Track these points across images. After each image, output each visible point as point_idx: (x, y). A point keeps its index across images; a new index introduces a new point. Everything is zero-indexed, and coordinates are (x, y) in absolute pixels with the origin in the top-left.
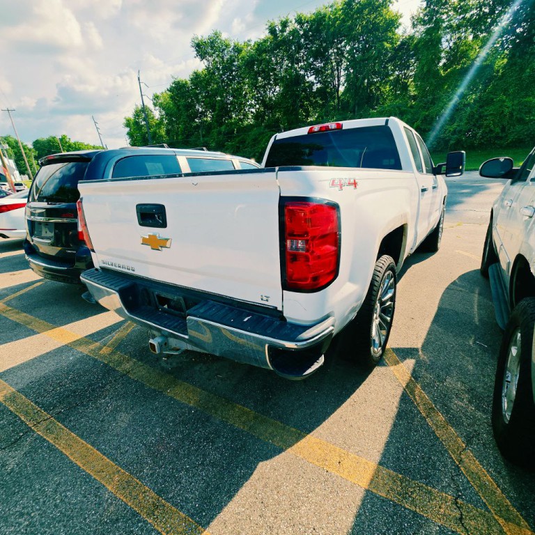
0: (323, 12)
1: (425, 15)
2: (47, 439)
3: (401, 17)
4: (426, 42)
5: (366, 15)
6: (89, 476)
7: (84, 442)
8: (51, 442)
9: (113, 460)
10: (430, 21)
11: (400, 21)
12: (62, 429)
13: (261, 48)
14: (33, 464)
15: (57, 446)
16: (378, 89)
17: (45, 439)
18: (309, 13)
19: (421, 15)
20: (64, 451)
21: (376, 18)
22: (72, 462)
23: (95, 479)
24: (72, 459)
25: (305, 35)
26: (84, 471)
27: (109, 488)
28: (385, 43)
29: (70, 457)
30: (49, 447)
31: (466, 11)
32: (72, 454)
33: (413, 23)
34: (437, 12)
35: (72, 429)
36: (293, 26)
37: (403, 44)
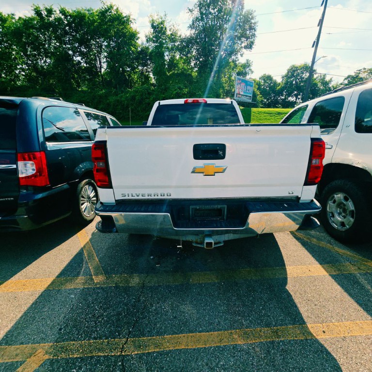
0: (82, 12)
1: (153, 37)
3: (139, 33)
4: (156, 53)
5: (116, 25)
10: (157, 42)
11: (138, 35)
13: (27, 23)
16: (129, 76)
18: (70, 9)
19: (151, 37)
21: (123, 29)
25: (69, 24)
28: (132, 47)
31: (174, 41)
33: (147, 40)
34: (160, 38)
36: (57, 14)
37: (142, 50)
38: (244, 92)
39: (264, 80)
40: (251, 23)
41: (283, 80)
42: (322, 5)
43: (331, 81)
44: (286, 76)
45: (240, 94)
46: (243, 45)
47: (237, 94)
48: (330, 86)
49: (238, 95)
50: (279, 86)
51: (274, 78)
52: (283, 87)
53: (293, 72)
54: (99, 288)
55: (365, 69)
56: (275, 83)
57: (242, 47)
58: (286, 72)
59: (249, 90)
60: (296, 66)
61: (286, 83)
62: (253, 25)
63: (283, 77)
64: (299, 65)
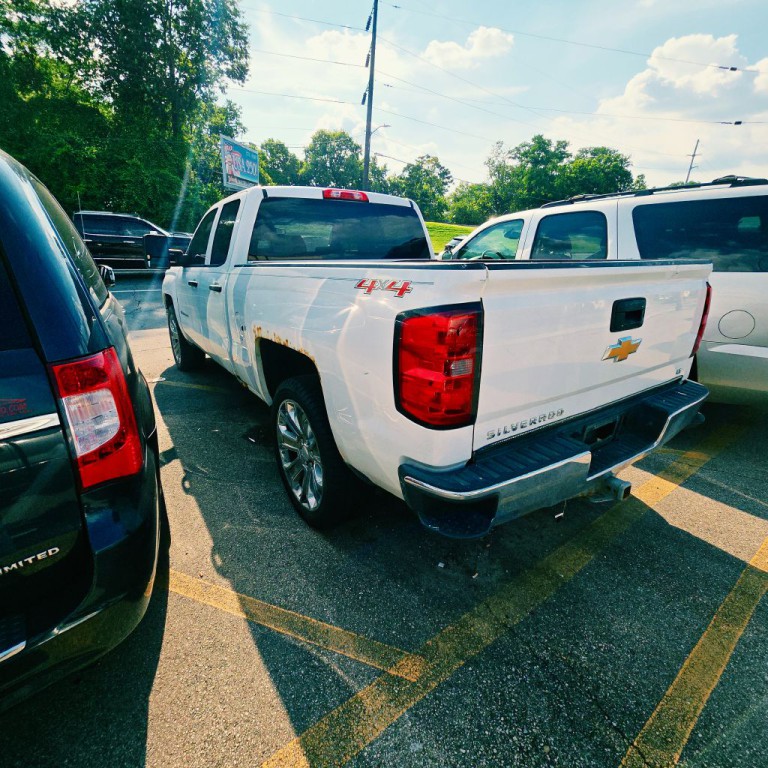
2: (687, 736)
6: (733, 657)
7: (681, 672)
8: (692, 726)
9: (702, 633)
12: (659, 715)
14: (744, 744)
15: (699, 712)
17: (689, 740)
20: (705, 699)
22: (721, 683)
23: (735, 650)
24: (716, 683)
26: (728, 665)
27: (740, 633)
29: (714, 686)
30: (706, 727)
32: (708, 686)
35: (657, 695)
38: (242, 173)
39: (271, 151)
40: (236, 24)
41: (307, 156)
42: (367, 28)
43: (385, 170)
44: (312, 149)
45: (234, 177)
46: (223, 67)
47: (227, 175)
48: (386, 178)
49: (231, 179)
50: (301, 167)
51: (291, 151)
52: (310, 171)
53: (323, 144)
54: (440, 688)
55: (429, 157)
56: (294, 161)
57: (222, 72)
58: (311, 141)
59: (251, 170)
60: (327, 132)
61: (315, 164)
62: (240, 29)
63: (306, 151)
64: (332, 132)
